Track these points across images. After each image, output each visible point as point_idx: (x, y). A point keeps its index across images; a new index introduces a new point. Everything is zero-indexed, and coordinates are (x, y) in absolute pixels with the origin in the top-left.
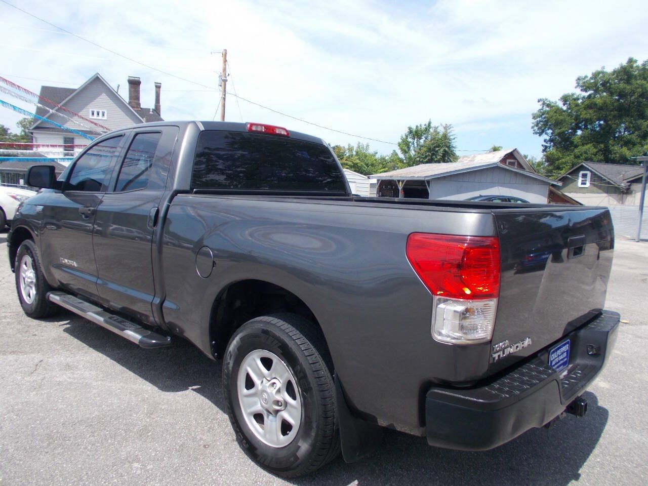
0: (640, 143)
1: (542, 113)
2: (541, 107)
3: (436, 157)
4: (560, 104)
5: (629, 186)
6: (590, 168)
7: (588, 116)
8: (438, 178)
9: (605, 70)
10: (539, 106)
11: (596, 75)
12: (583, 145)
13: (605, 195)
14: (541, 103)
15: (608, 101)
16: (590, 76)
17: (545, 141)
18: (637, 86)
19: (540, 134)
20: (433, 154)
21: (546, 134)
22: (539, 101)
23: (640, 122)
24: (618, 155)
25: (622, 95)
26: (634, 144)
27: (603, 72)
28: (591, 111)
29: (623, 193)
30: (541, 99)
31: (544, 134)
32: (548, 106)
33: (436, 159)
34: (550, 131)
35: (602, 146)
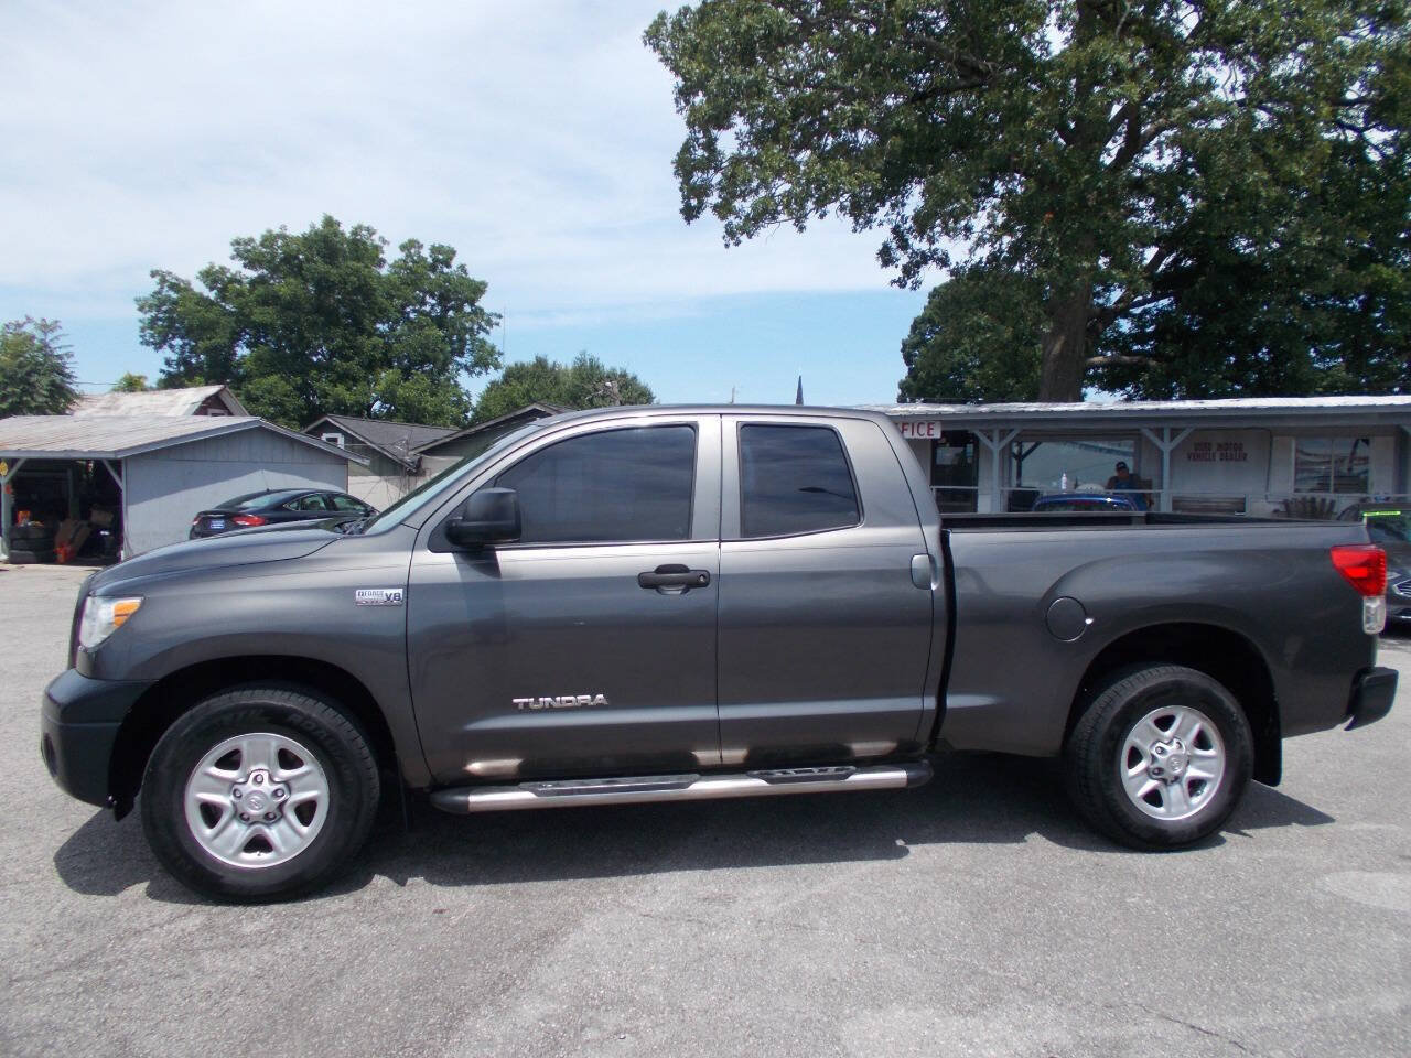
0: (365, 378)
1: (158, 301)
2: (157, 288)
3: (32, 399)
4: (200, 287)
5: (420, 460)
6: (342, 427)
7: (267, 319)
8: (142, 455)
9: (287, 233)
10: (153, 285)
11: (269, 240)
12: (263, 375)
13: (377, 478)
14: (157, 279)
15: (300, 292)
16: (258, 240)
17: (168, 363)
18: (349, 271)
19: (158, 346)
20: (24, 392)
21: (171, 347)
22: (153, 274)
23: (360, 339)
24: (331, 401)
25: (323, 285)
26: (355, 381)
27: (283, 236)
28: (270, 310)
29: (410, 474)
30: (157, 271)
31: (166, 347)
32: (174, 287)
33: (33, 404)
34: (177, 342)
35: (299, 380)
